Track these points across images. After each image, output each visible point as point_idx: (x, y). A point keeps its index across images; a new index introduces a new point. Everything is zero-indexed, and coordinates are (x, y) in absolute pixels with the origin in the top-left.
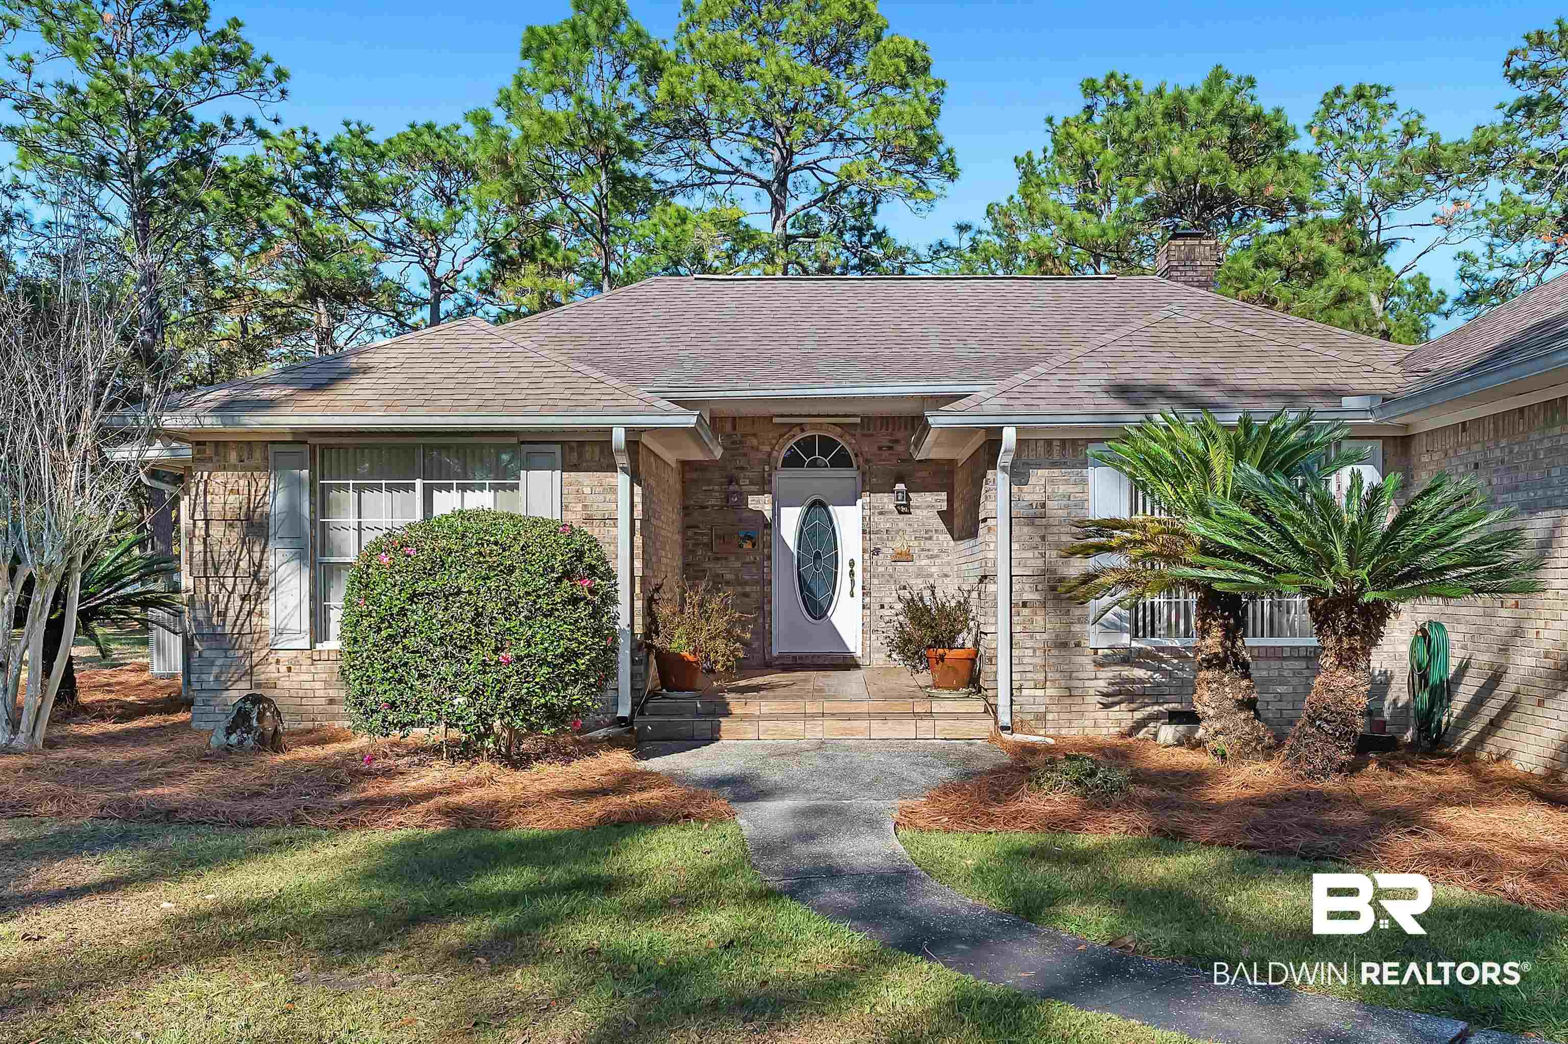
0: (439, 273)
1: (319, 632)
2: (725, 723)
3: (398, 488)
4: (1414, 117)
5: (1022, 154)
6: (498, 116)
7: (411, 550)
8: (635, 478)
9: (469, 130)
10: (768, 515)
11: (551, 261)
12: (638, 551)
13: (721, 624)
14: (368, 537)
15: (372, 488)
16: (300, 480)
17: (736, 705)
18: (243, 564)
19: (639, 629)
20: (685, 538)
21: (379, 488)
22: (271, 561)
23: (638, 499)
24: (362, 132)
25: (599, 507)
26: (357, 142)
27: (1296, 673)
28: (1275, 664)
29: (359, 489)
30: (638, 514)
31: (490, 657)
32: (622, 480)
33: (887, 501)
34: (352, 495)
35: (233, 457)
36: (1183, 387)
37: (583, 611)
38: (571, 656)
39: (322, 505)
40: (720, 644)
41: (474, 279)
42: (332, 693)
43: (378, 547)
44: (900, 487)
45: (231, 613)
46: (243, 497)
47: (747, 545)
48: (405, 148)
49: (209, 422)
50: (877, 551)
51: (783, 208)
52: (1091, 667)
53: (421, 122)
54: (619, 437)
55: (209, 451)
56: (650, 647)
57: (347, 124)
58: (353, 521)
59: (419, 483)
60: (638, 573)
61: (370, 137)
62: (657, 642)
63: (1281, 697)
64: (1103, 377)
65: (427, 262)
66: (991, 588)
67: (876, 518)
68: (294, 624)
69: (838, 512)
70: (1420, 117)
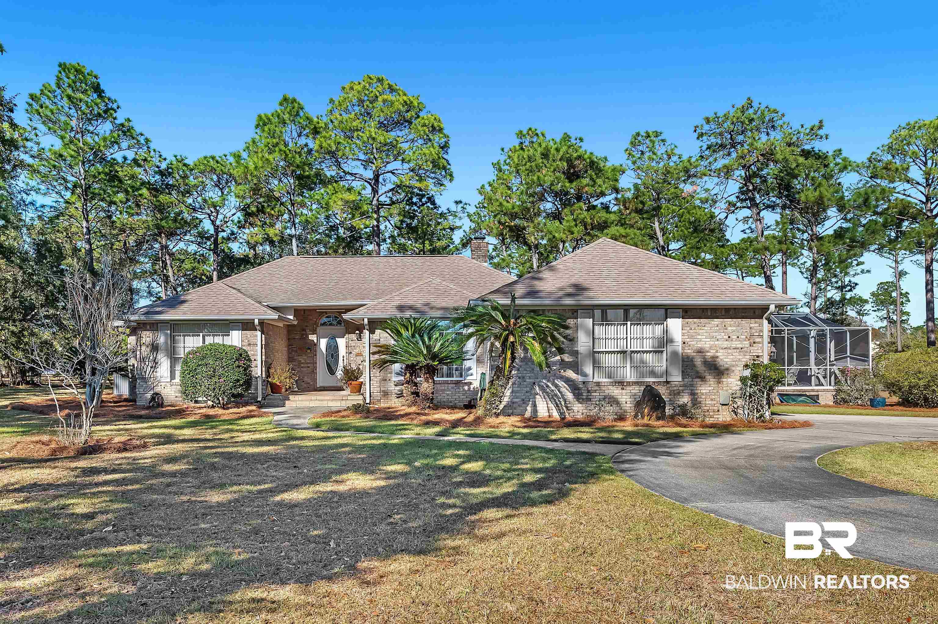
0: (218, 223)
1: (173, 377)
2: (287, 402)
3: (195, 336)
4: (673, 146)
5: (495, 162)
6: (244, 155)
7: (198, 354)
8: (263, 332)
9: (231, 159)
10: (315, 341)
11: (273, 212)
12: (264, 354)
13: (288, 374)
14: (187, 350)
15: (188, 335)
16: (167, 334)
17: (291, 397)
18: (151, 358)
19: (264, 376)
20: (289, 349)
21: (190, 335)
22: (159, 357)
23: (263, 339)
24: (182, 160)
25: (252, 341)
26: (180, 164)
27: (453, 388)
28: (446, 385)
29: (184, 336)
30: (263, 343)
31: (217, 380)
32: (259, 333)
33: (353, 336)
34: (182, 338)
35: (148, 327)
36: (419, 306)
37: (241, 369)
38: (238, 381)
39: (173, 340)
40: (288, 380)
41: (236, 221)
42: (177, 395)
43: (189, 353)
44: (357, 332)
45: (148, 372)
46: (151, 339)
47: (309, 351)
48: (202, 167)
49: (143, 318)
50: (351, 353)
51: (377, 192)
52: (394, 386)
53: (208, 155)
54: (256, 322)
55: (141, 326)
56: (268, 381)
57: (175, 156)
58: (182, 345)
59: (201, 334)
60: (264, 360)
61: (186, 161)
62: (270, 380)
63: (448, 395)
64: (397, 303)
65: (212, 218)
66: (365, 364)
67: (350, 342)
68: (165, 375)
69: (338, 340)
70: (676, 147)
